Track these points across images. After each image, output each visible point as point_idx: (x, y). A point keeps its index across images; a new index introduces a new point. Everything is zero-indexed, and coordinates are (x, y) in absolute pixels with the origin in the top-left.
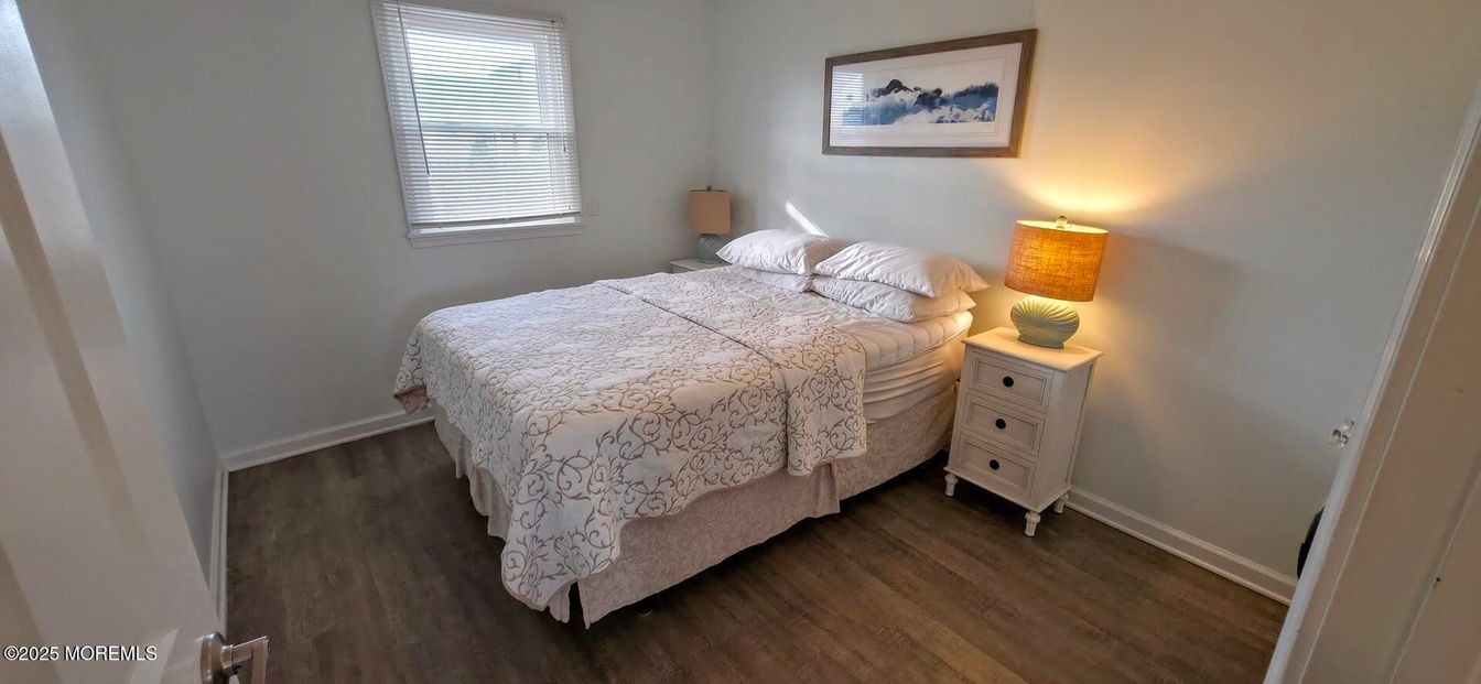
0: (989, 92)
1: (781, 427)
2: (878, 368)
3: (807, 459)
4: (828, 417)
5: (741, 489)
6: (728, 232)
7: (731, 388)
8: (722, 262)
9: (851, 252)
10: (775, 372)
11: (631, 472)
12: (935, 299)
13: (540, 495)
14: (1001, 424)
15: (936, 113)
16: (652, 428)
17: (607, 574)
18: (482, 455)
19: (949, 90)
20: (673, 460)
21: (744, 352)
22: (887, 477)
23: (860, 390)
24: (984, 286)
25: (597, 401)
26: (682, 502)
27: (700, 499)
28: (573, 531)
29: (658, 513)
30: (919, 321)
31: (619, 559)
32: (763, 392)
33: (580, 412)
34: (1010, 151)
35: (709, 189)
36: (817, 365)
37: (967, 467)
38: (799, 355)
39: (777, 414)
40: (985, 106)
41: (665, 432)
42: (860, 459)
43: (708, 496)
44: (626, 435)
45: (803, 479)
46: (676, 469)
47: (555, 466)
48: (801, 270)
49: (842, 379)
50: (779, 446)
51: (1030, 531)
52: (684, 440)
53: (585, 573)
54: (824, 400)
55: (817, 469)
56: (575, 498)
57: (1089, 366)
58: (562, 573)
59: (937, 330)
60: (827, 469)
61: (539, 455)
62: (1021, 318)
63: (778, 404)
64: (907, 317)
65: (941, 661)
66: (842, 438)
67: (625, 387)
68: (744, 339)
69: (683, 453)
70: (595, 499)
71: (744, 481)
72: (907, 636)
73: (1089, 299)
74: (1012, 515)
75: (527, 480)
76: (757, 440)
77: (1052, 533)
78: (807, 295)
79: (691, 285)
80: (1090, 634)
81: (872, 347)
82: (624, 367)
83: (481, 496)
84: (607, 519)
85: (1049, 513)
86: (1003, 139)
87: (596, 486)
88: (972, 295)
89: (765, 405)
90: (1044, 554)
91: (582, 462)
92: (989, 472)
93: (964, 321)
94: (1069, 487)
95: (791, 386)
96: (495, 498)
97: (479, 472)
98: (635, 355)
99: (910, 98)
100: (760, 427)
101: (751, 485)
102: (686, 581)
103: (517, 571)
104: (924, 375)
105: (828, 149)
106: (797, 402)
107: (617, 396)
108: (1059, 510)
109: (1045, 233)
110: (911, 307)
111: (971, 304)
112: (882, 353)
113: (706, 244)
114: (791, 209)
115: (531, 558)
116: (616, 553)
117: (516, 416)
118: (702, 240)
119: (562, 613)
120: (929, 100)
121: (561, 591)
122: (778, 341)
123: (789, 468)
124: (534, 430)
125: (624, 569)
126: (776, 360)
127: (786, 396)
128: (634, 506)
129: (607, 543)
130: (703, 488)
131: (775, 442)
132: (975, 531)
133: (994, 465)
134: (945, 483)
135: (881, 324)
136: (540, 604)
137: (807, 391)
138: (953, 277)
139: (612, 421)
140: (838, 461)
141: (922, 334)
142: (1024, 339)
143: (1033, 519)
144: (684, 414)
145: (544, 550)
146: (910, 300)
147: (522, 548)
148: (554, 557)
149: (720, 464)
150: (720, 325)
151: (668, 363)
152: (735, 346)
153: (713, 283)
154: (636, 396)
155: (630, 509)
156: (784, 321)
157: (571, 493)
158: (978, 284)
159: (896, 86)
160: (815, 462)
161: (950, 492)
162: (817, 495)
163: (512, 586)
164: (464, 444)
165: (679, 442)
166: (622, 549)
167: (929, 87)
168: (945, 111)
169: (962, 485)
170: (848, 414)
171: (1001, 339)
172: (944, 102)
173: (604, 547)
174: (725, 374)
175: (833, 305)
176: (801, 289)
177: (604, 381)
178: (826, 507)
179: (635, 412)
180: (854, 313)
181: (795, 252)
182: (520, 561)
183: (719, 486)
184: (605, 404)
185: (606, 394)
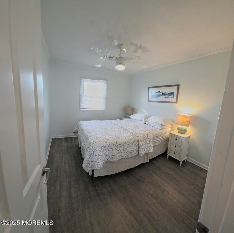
0: (173, 93)
1: (138, 147)
2: (155, 137)
3: (142, 153)
4: (147, 145)
5: (129, 158)
6: (132, 113)
7: (128, 140)
8: (130, 118)
9: (152, 117)
10: (137, 138)
11: (107, 153)
12: (164, 126)
13: (90, 154)
14: (175, 146)
15: (165, 96)
16: (112, 146)
17: (99, 170)
18: (83, 144)
19: (167, 93)
20: (116, 152)
21: (131, 134)
22: (157, 155)
23: (152, 141)
24: (173, 123)
25: (102, 140)
26: (116, 160)
27: (120, 159)
28: (94, 161)
29: (111, 161)
30: (162, 129)
31: (102, 168)
32: (134, 141)
33: (99, 142)
34: (176, 102)
35: (129, 107)
36: (145, 136)
37: (170, 154)
38: (141, 135)
39: (137, 145)
40: (172, 95)
41: (115, 147)
42: (152, 152)
43: (122, 159)
44: (107, 147)
45: (142, 156)
46: (116, 154)
47: (93, 150)
48: (144, 120)
49: (149, 139)
50: (137, 151)
51: (181, 165)
52: (118, 149)
53: (95, 169)
54: (146, 142)
55: (145, 154)
56: (96, 156)
57: (189, 137)
58: (91, 167)
59: (165, 131)
60: (146, 154)
61: (91, 147)
62: (178, 129)
63: (137, 143)
64: (160, 129)
65: (165, 190)
66: (149, 149)
67: (108, 138)
68: (131, 132)
69: (118, 151)
70: (99, 157)
71: (130, 156)
72: (159, 185)
73: (189, 126)
74: (178, 162)
75: (89, 151)
76: (133, 149)
77: (184, 165)
78: (145, 124)
79: (123, 122)
80: (190, 184)
81: (154, 134)
82: (109, 135)
83: (82, 151)
84: (101, 161)
85: (184, 162)
86: (175, 101)
87: (100, 155)
88: (171, 125)
89: (134, 143)
90: (183, 169)
91: (98, 150)
92: (174, 154)
93: (169, 129)
94: (187, 157)
95: (139, 140)
96: (84, 152)
97: (82, 147)
98: (111, 133)
99: (161, 94)
100: (133, 147)
101: (131, 157)
102: (116, 174)
103: (85, 165)
104: (163, 138)
105: (149, 101)
106: (140, 143)
107: (106, 140)
108: (186, 161)
109: (181, 115)
110: (161, 127)
111: (171, 126)
112: (156, 134)
113: (128, 115)
114: (143, 110)
115: (87, 163)
116: (102, 167)
117: (89, 140)
118: (127, 115)
119: (90, 174)
120: (164, 94)
121: (91, 170)
122: (138, 132)
123: (139, 155)
124: (91, 143)
125: (103, 169)
126: (137, 136)
127: (138, 142)
128: (107, 159)
129: (100, 164)
130: (121, 157)
131: (136, 150)
132: (171, 165)
133: (175, 153)
134: (167, 157)
135: (156, 129)
136: (87, 171)
137: (143, 141)
138: (167, 122)
139: (105, 144)
140: (149, 153)
141: (162, 131)
142: (179, 132)
143: (181, 163)
144: (118, 144)
145: (89, 163)
146: (161, 125)
147: (86, 161)
148: (91, 164)
149: (125, 153)
150: (127, 129)
151: (117, 135)
152: (130, 133)
153: (128, 122)
154: (110, 140)
155: (106, 160)
156: (140, 129)
157: (95, 155)
158: (172, 123)
159: (159, 92)
160: (144, 153)
161: (168, 158)
162: (145, 159)
163: (84, 167)
164: (81, 142)
165: (117, 149)
166: (103, 166)
167: (164, 92)
168: (166, 96)
169: (170, 157)
170: (150, 145)
171: (175, 132)
172: (166, 94)
173: (99, 165)
174: (127, 138)
175: (149, 126)
176: (144, 123)
177: (104, 137)
178: (147, 161)
179: (109, 143)
180: (152, 127)
181: (143, 117)
182: (86, 163)
183: (124, 157)
184: (104, 141)
185: (104, 139)
